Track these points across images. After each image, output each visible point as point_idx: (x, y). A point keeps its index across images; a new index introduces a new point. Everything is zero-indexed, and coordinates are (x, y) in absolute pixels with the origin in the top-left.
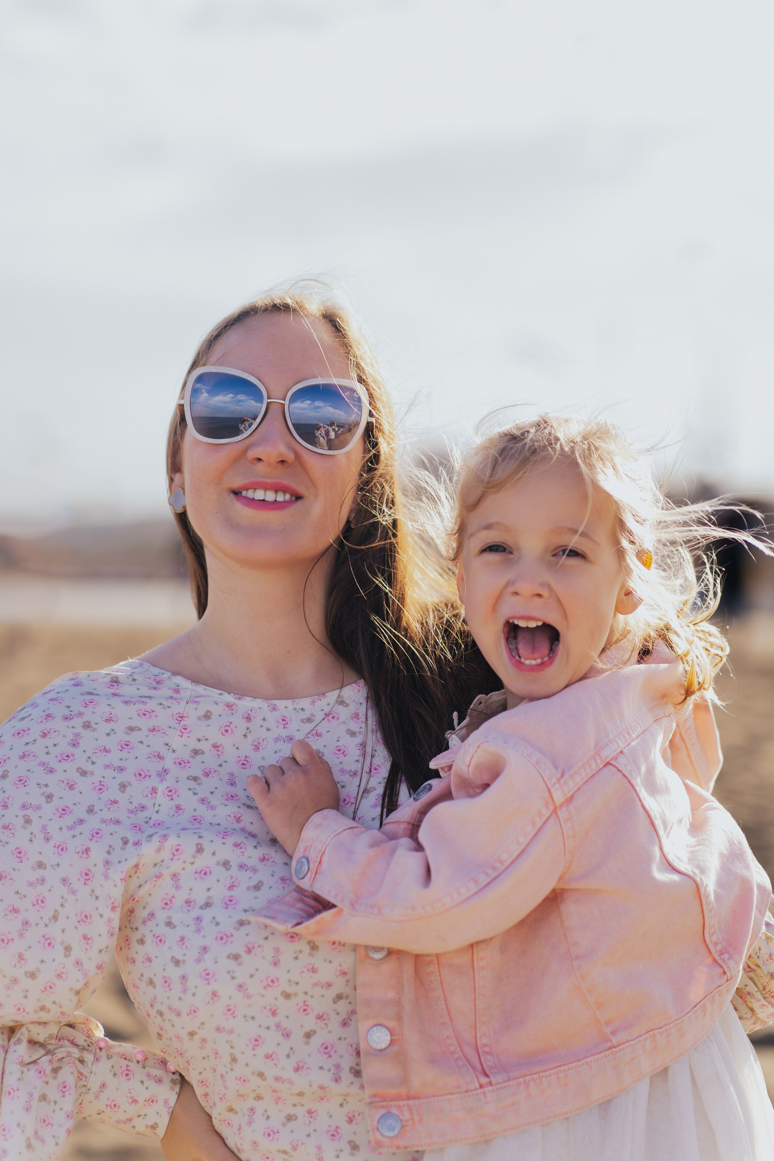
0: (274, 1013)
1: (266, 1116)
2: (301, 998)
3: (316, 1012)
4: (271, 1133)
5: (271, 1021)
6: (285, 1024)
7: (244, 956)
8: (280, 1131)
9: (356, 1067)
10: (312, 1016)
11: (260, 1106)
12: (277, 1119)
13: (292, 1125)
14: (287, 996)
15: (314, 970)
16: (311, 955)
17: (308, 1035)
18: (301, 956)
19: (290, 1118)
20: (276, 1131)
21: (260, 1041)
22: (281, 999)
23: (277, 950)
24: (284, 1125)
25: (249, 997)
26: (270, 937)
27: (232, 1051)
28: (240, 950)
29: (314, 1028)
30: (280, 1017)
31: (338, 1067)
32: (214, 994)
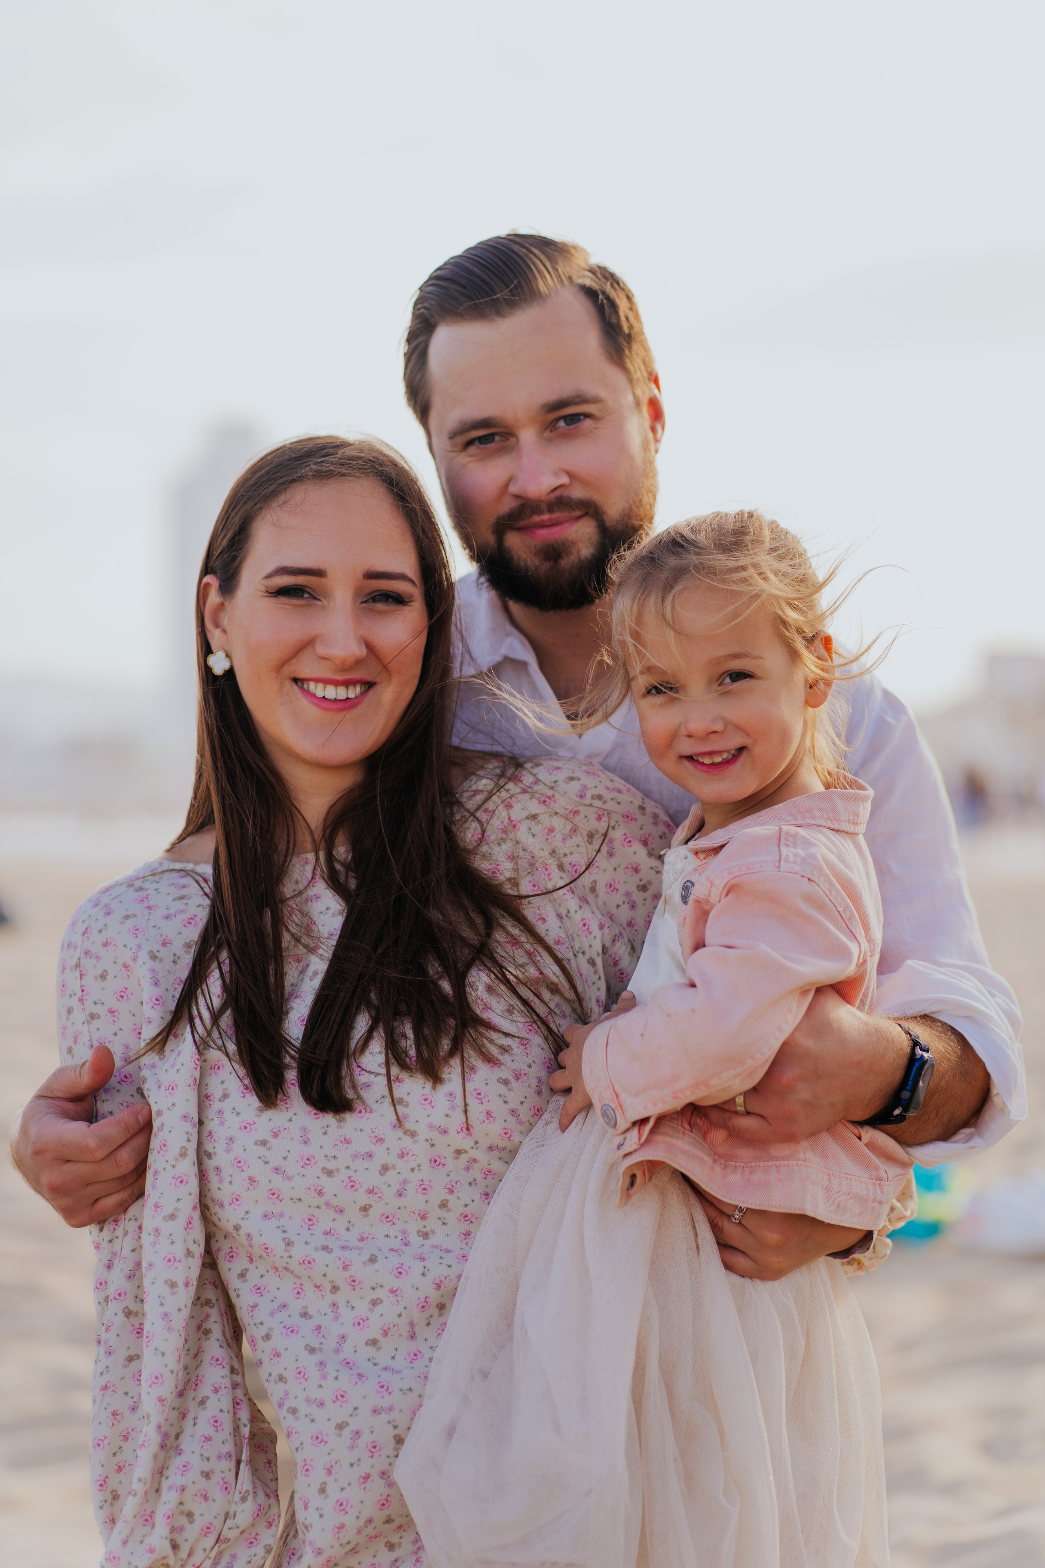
0: (320, 1193)
1: (350, 1307)
2: (345, 1174)
3: (365, 1187)
4: (361, 1321)
5: (320, 1201)
6: (334, 1201)
7: (272, 1141)
8: (369, 1317)
9: (423, 1230)
10: (362, 1191)
11: (340, 1298)
12: (362, 1308)
13: (379, 1309)
14: (330, 1173)
15: (347, 1141)
16: (339, 1127)
17: (365, 1209)
18: (329, 1131)
19: (375, 1303)
20: (365, 1318)
21: (315, 1220)
22: (324, 1177)
23: (304, 1129)
24: (371, 1310)
25: (290, 1178)
26: (294, 1118)
27: (285, 1235)
28: (267, 1136)
29: (369, 1203)
30: (328, 1196)
31: (404, 1232)
32: (251, 1180)
